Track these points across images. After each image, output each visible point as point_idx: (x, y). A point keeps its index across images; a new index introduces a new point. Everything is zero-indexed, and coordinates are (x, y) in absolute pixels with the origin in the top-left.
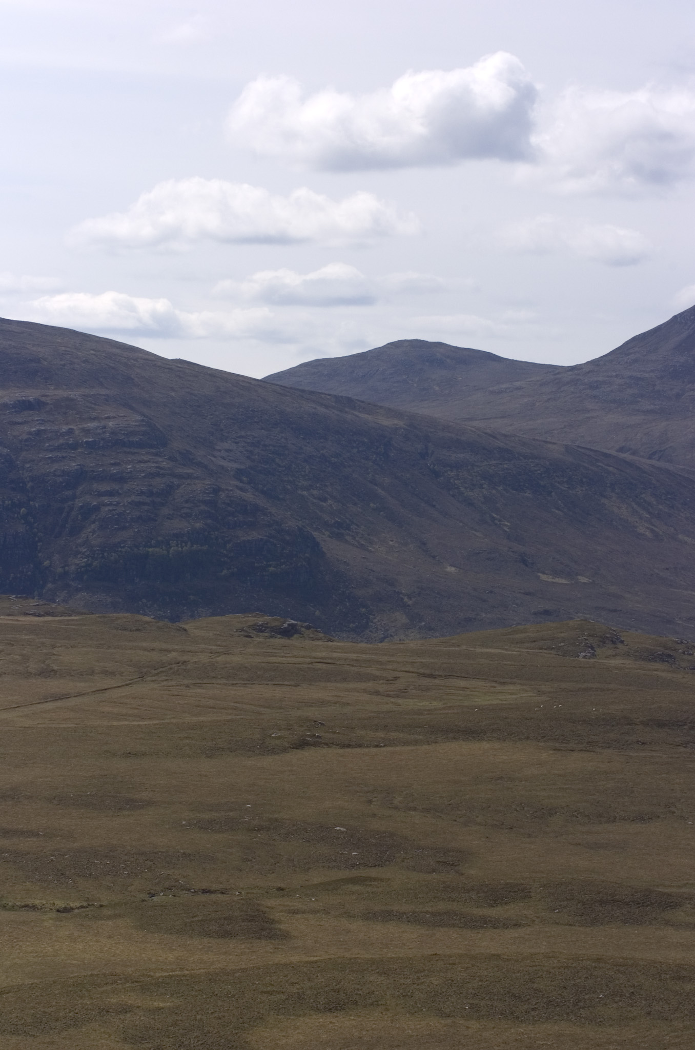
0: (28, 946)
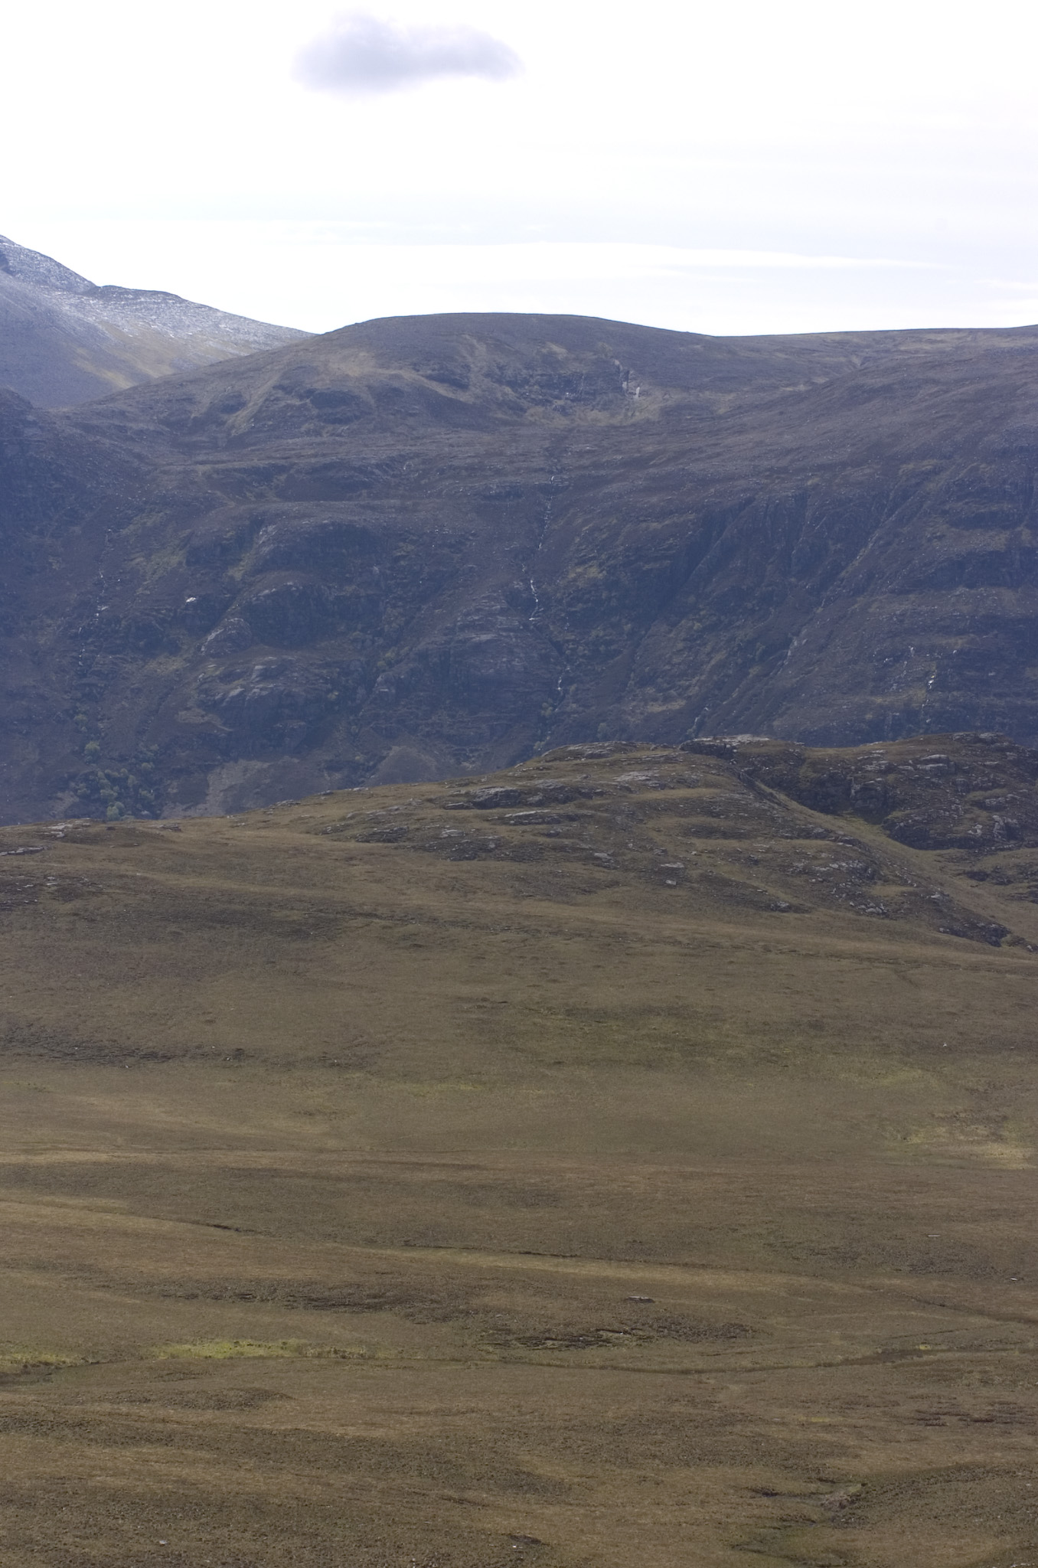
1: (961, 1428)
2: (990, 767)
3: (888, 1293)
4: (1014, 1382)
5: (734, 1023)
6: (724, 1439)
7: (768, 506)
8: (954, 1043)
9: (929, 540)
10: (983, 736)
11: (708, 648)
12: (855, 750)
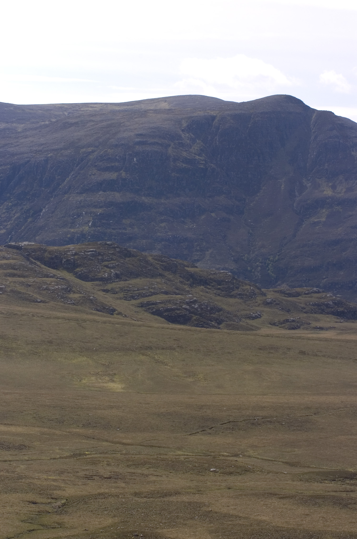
1: (100, 481)
2: (111, 254)
3: (75, 434)
4: (118, 465)
5: (22, 341)
6: (18, 484)
7: (35, 163)
8: (98, 348)
9: (90, 175)
10: (108, 243)
11: (14, 212)
12: (64, 247)
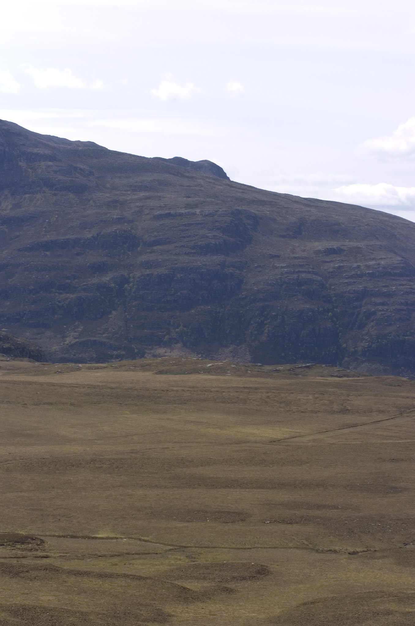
0: (331, 574)
